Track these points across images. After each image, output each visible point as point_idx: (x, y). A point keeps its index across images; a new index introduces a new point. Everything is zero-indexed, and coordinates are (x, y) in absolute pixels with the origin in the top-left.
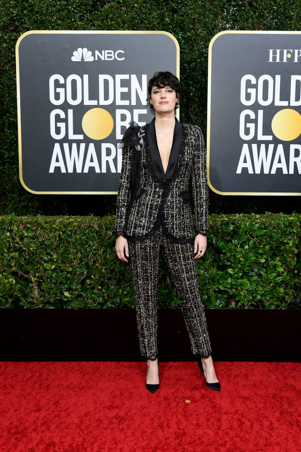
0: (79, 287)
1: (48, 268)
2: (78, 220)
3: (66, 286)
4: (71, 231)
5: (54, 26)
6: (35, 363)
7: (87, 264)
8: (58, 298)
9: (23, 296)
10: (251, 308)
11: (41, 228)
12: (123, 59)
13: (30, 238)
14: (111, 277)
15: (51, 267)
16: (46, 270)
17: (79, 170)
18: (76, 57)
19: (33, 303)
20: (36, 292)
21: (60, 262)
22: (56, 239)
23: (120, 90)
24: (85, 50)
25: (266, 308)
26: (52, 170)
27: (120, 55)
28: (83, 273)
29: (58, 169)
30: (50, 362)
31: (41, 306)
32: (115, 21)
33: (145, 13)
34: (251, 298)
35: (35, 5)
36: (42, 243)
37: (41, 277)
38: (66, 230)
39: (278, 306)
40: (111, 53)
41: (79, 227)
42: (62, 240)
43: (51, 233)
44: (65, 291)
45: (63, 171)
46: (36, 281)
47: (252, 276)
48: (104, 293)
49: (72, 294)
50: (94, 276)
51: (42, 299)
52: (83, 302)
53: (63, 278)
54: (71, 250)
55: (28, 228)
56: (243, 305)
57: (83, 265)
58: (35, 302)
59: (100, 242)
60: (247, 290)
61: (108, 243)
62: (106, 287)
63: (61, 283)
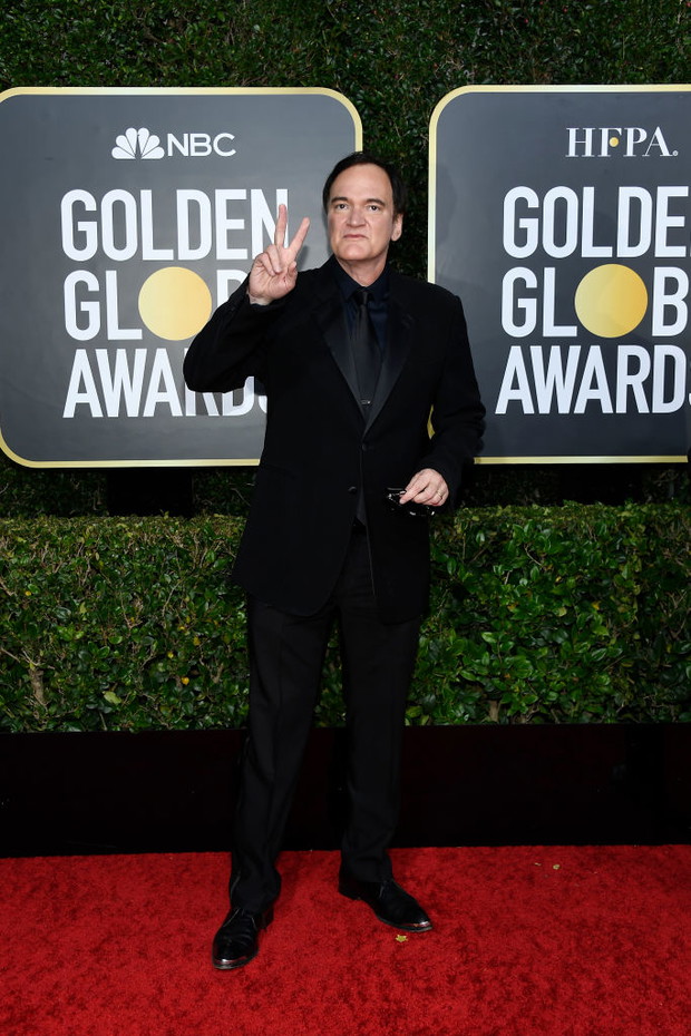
0: (139, 680)
1: (67, 638)
2: (137, 526)
3: (109, 679)
4: (120, 551)
5: (67, 76)
6: (38, 860)
7: (157, 625)
8: (92, 707)
9: (7, 704)
10: (537, 721)
11: (51, 546)
12: (233, 152)
13: (25, 568)
14: (213, 656)
15: (74, 635)
16: (62, 642)
17: (133, 412)
18: (123, 149)
19: (31, 720)
20: (39, 694)
21: (94, 622)
22: (84, 571)
23: (226, 224)
24: (144, 132)
25: (569, 722)
26: (69, 412)
27: (224, 145)
28: (149, 647)
29: (83, 409)
30: (73, 858)
31: (51, 726)
32: (208, 63)
33: (278, 46)
34: (537, 698)
35: (22, 26)
36: (54, 580)
37: (50, 660)
38: (107, 549)
39: (596, 716)
40: (204, 140)
41: (139, 542)
42: (98, 571)
43: (74, 557)
44: (107, 690)
45: (96, 412)
46: (39, 669)
47: (536, 648)
48: (197, 693)
49: (123, 698)
50: (175, 653)
51: (53, 710)
52: (149, 716)
53: (103, 660)
54: (121, 595)
55: (21, 546)
56: (518, 714)
57: (150, 629)
58: (37, 717)
59: (187, 575)
60: (526, 680)
61: (206, 577)
62: (202, 679)
63: (97, 672)
